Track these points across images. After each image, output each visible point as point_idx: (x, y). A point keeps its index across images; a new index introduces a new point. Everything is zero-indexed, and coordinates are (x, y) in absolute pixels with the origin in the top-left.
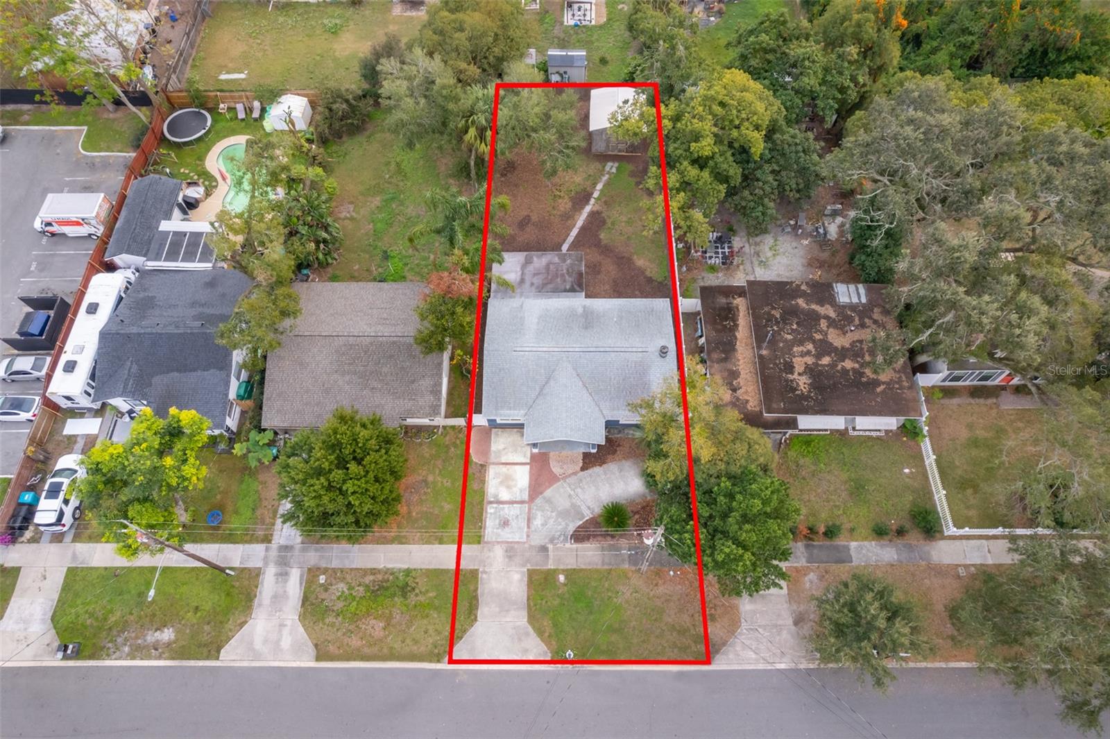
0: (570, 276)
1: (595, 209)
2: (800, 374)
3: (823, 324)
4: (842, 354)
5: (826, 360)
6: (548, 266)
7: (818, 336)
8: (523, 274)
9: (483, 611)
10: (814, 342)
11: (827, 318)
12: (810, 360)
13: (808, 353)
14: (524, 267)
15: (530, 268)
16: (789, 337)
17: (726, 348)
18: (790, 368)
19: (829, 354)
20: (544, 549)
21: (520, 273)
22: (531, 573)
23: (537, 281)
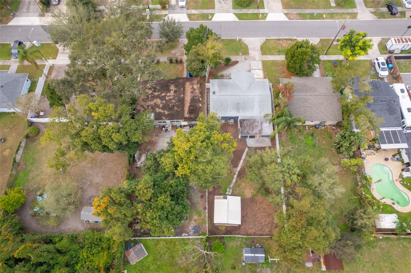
0: (245, 125)
1: (236, 169)
2: (172, 90)
3: (161, 106)
4: (157, 97)
5: (163, 94)
6: (253, 129)
7: (164, 102)
9: (259, 48)
10: (166, 100)
11: (159, 108)
12: (168, 94)
13: (168, 96)
14: (262, 129)
15: (259, 128)
16: (173, 101)
17: (193, 100)
18: (175, 92)
19: (162, 96)
20: (245, 59)
21: (263, 126)
22: (248, 54)
23: (256, 124)
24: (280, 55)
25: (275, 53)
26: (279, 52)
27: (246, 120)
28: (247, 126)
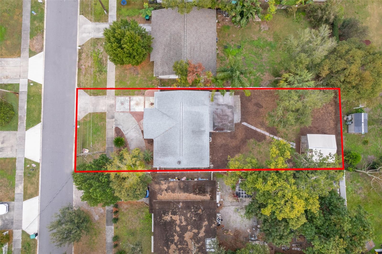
0: (221, 125)
1: (267, 137)
2: (171, 217)
3: (196, 231)
4: (181, 236)
5: (178, 229)
6: (226, 115)
7: (189, 227)
8: (222, 105)
9: (93, 98)
10: (187, 225)
11: (199, 233)
12: (178, 222)
13: (181, 222)
14: (226, 105)
15: (225, 108)
16: (189, 215)
17: (186, 189)
18: (174, 213)
19: (181, 231)
20: (113, 117)
21: (223, 104)
22: (105, 113)
23: (219, 111)
24: (106, 71)
25: (102, 77)
26: (100, 71)
27: (214, 123)
28: (222, 122)
